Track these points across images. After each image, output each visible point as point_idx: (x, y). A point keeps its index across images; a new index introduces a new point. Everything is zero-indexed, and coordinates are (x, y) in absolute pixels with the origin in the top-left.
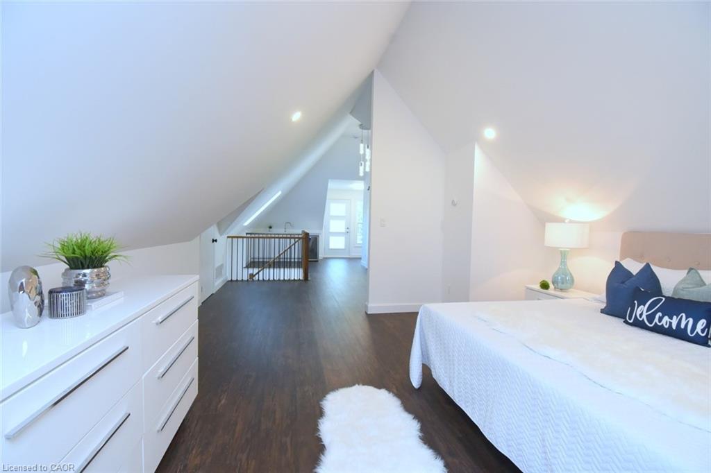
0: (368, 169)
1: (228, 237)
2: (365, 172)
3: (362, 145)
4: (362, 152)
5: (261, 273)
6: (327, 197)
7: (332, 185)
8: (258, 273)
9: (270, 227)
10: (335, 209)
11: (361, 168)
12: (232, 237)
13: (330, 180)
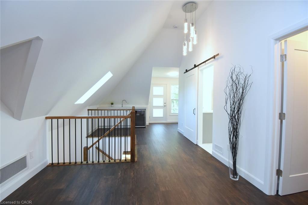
0: (190, 49)
1: (47, 118)
2: (188, 52)
3: (186, 25)
4: (186, 31)
5: (101, 141)
6: (151, 83)
7: (155, 73)
8: (98, 141)
9: (112, 104)
10: (156, 90)
11: (185, 48)
12: (52, 118)
13: (153, 68)
